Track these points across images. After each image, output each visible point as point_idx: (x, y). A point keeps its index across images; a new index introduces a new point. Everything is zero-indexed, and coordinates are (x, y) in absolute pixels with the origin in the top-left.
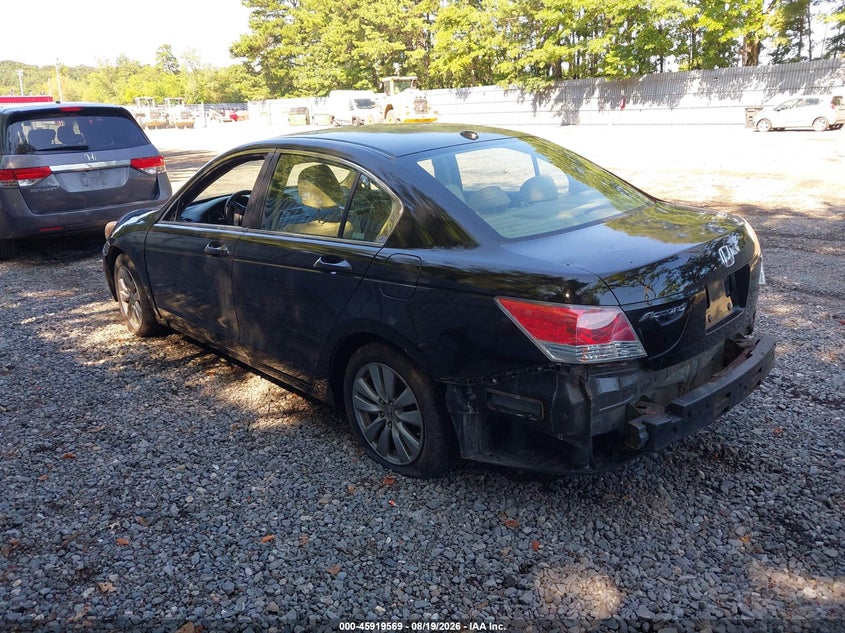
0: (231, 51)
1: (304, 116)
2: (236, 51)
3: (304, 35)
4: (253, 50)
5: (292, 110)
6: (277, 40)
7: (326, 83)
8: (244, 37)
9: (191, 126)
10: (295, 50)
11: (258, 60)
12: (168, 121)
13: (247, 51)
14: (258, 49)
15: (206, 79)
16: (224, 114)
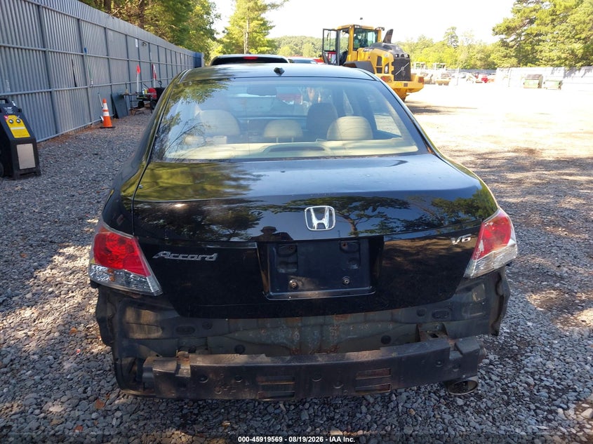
0: (494, 30)
1: (537, 82)
2: (497, 30)
3: (554, 17)
4: (509, 30)
5: (529, 76)
6: (532, 22)
7: (563, 56)
8: (506, 20)
9: (447, 84)
10: (543, 29)
11: (513, 37)
12: (431, 79)
13: (504, 31)
14: (515, 29)
15: (476, 51)
16: (477, 77)
